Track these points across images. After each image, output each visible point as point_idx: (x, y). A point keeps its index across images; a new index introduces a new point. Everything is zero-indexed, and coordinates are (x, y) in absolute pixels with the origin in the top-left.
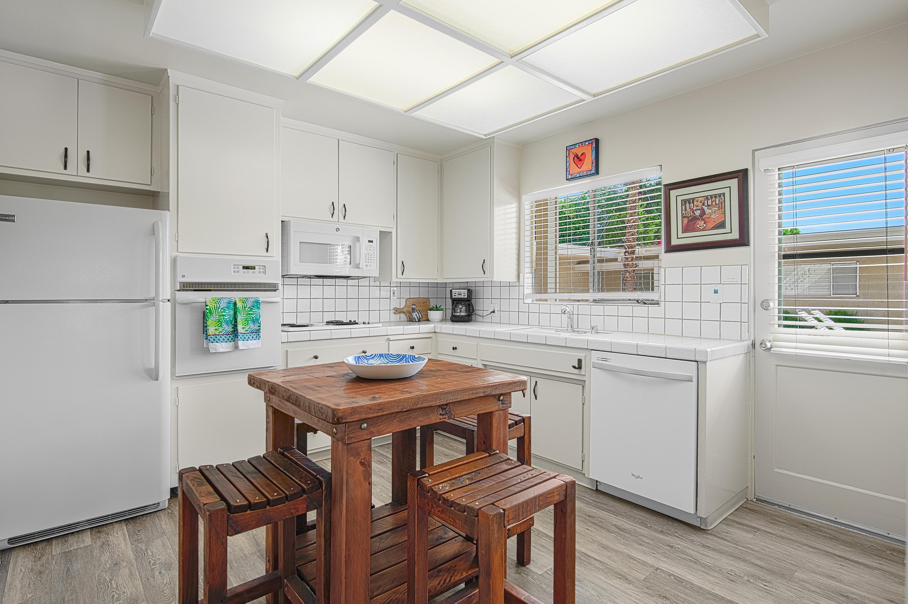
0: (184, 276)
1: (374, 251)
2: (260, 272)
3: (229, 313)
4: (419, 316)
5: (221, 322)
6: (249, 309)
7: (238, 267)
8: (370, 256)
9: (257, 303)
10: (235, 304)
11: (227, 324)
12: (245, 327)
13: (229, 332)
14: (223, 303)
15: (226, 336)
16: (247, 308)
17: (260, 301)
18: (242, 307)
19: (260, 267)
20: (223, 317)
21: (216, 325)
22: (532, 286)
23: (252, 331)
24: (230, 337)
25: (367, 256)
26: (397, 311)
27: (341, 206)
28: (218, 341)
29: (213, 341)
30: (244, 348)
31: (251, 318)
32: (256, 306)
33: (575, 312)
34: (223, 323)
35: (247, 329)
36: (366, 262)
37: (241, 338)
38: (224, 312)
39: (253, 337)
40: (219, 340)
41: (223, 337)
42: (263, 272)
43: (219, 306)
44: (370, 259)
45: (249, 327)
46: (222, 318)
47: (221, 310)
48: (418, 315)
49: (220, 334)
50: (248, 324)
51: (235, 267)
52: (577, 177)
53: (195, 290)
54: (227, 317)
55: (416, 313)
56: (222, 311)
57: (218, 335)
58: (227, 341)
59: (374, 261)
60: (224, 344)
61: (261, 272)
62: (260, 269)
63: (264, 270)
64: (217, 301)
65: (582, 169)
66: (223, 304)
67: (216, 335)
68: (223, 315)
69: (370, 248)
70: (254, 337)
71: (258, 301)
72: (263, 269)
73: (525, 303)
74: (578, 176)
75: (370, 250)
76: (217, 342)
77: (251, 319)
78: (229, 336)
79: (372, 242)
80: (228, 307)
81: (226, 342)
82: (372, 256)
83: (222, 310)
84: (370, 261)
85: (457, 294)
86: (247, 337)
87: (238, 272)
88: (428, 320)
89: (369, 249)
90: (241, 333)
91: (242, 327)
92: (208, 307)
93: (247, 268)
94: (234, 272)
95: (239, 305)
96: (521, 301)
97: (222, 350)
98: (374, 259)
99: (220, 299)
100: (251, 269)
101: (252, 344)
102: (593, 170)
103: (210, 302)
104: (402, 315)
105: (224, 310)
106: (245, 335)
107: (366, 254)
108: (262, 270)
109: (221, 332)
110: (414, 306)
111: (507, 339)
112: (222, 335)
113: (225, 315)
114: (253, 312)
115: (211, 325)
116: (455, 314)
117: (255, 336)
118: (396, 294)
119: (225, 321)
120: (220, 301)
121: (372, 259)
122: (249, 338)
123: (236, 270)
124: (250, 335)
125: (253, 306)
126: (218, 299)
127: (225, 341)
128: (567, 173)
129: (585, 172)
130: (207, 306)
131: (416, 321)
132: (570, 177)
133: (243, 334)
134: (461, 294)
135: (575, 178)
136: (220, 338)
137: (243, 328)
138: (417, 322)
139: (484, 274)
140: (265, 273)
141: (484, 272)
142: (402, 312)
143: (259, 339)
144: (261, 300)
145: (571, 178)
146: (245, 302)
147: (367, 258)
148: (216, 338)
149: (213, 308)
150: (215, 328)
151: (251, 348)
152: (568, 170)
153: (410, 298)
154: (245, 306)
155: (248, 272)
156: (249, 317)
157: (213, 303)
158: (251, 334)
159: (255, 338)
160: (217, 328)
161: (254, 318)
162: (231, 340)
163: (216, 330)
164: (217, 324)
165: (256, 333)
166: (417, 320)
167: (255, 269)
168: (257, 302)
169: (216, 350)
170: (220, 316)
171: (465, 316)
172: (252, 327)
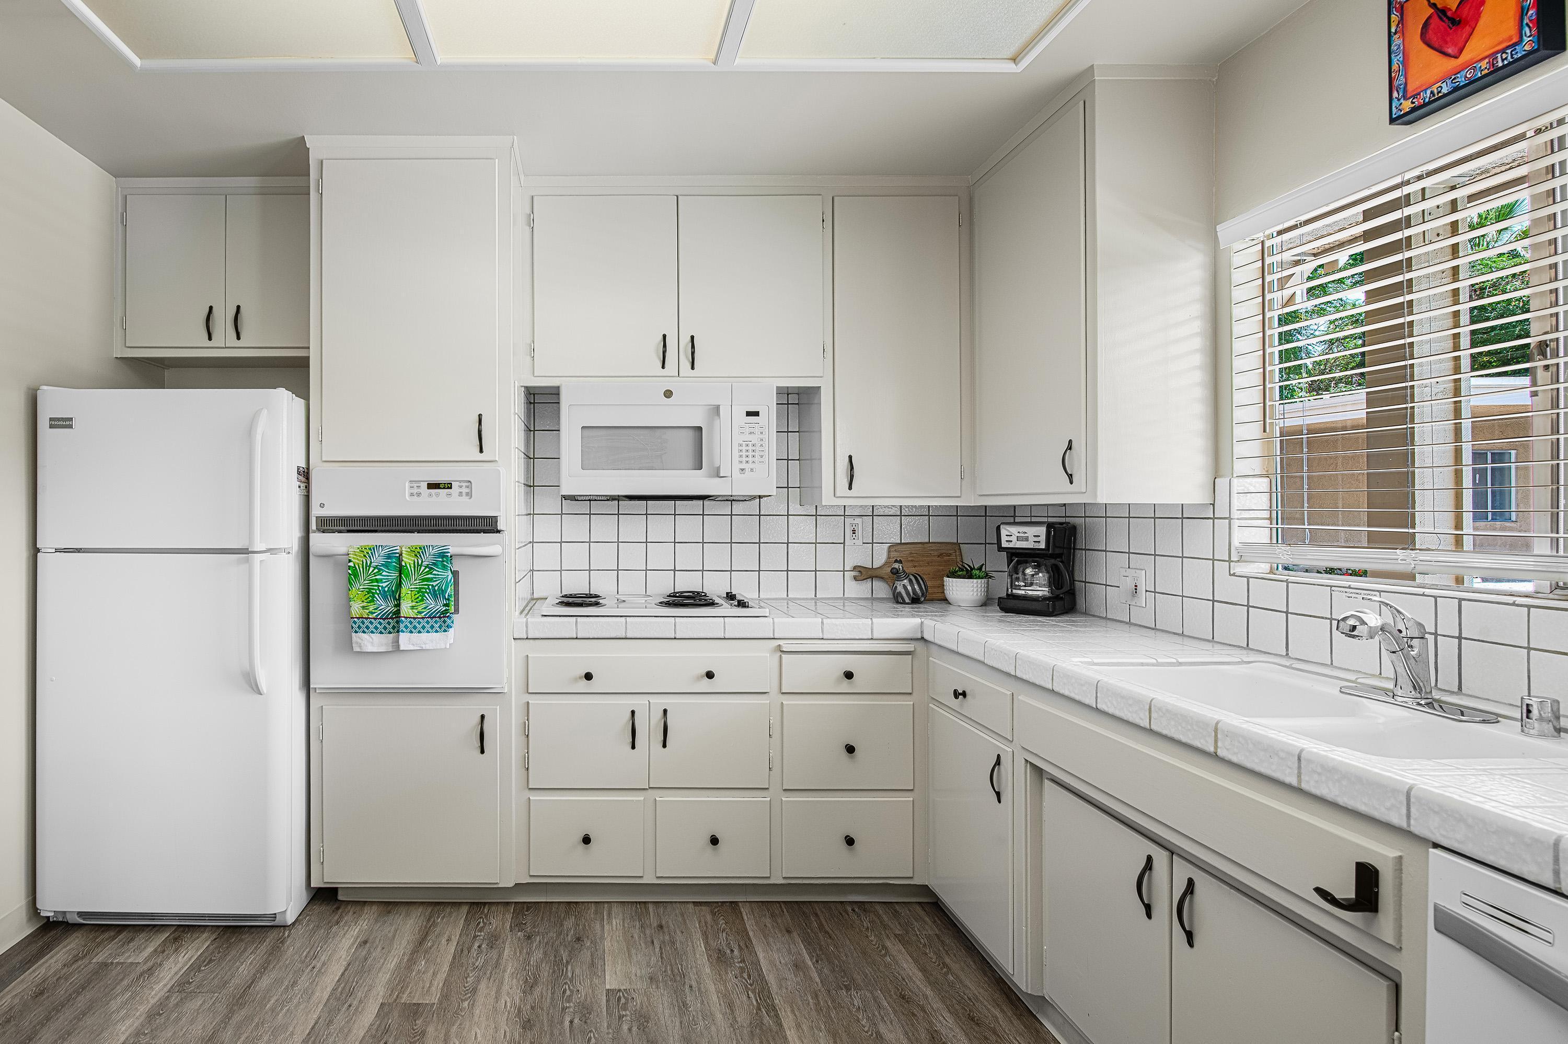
0: (322, 505)
1: (761, 436)
2: (461, 494)
3: (388, 576)
4: (914, 590)
5: (372, 593)
6: (427, 569)
7: (418, 485)
8: (750, 448)
9: (444, 558)
10: (400, 558)
11: (385, 598)
12: (417, 604)
13: (389, 615)
14: (377, 556)
15: (381, 621)
16: (371, 569)
17: (449, 554)
18: (412, 565)
19: (461, 484)
20: (376, 584)
21: (363, 599)
22: (1270, 519)
23: (432, 614)
24: (389, 623)
25: (744, 448)
26: (863, 574)
27: (685, 340)
28: (366, 630)
29: (357, 630)
30: (412, 648)
31: (430, 587)
32: (439, 564)
33: (1448, 625)
34: (376, 596)
35: (420, 609)
36: (741, 462)
37: (406, 627)
38: (378, 575)
39: (432, 627)
40: (367, 627)
41: (375, 623)
42: (467, 494)
43: (371, 562)
44: (750, 454)
45: (424, 606)
46: (376, 586)
47: (373, 571)
48: (909, 588)
49: (370, 617)
50: (422, 600)
51: (412, 485)
52: (1445, 95)
53: (349, 531)
54: (384, 585)
55: (906, 582)
56: (375, 572)
57: (367, 618)
58: (383, 631)
59: (762, 460)
60: (376, 637)
61: (464, 494)
62: (461, 487)
63: (468, 490)
64: (368, 553)
65: (1466, 56)
66: (378, 560)
67: (362, 618)
68: (377, 580)
69: (752, 430)
70: (436, 626)
71: (445, 553)
72: (467, 487)
73: (1234, 575)
74: (1445, 90)
75: (751, 433)
76: (364, 632)
77: (429, 590)
78: (387, 621)
79: (756, 414)
80: (386, 565)
81: (381, 633)
82: (757, 448)
83: (376, 570)
84: (750, 459)
85: (1014, 538)
86: (419, 626)
87: (419, 494)
88: (945, 600)
89: (748, 430)
90: (406, 618)
91: (411, 605)
92: (351, 564)
93: (432, 486)
94: (412, 495)
95: (408, 560)
96: (1222, 568)
97: (370, 648)
98: (762, 453)
99: (373, 549)
100: (444, 488)
101: (429, 640)
102: (1526, 39)
103: (356, 555)
104: (877, 584)
105: (379, 570)
106: (415, 623)
107: (741, 442)
108: (465, 490)
109: (373, 613)
110: (896, 565)
111: (1087, 701)
112: (374, 618)
113: (381, 579)
114: (435, 574)
115: (355, 598)
116: (1014, 591)
117: (439, 624)
118: (859, 532)
119: (380, 591)
120: (372, 553)
121: (756, 454)
122: (423, 627)
123: (415, 491)
124: (428, 622)
125: (434, 564)
126: (370, 549)
127: (379, 630)
128: (1395, 94)
129: (1484, 64)
130: (350, 561)
131: (904, 603)
132: (1407, 105)
133: (412, 620)
134: (1027, 539)
135: (1430, 103)
136: (370, 625)
137: (412, 608)
138: (908, 604)
139: (1071, 483)
140: (469, 495)
141: (1070, 477)
142: (876, 577)
143: (445, 631)
144: (452, 550)
145: (1413, 110)
146: (420, 556)
147: (744, 454)
148: (363, 623)
149: (361, 566)
150: (361, 605)
151: (428, 648)
152: (1396, 83)
153: (901, 544)
154: (420, 562)
155: (437, 495)
156: (426, 585)
157: (360, 556)
158: (429, 619)
159: (438, 629)
160: (365, 604)
161: (436, 588)
162: (392, 630)
163: (363, 607)
164: (367, 596)
165: (440, 617)
166: (907, 600)
167: (451, 488)
168: (443, 555)
169: (360, 647)
170: (372, 581)
171: (1045, 599)
172: (432, 606)
